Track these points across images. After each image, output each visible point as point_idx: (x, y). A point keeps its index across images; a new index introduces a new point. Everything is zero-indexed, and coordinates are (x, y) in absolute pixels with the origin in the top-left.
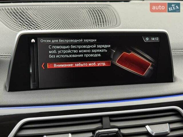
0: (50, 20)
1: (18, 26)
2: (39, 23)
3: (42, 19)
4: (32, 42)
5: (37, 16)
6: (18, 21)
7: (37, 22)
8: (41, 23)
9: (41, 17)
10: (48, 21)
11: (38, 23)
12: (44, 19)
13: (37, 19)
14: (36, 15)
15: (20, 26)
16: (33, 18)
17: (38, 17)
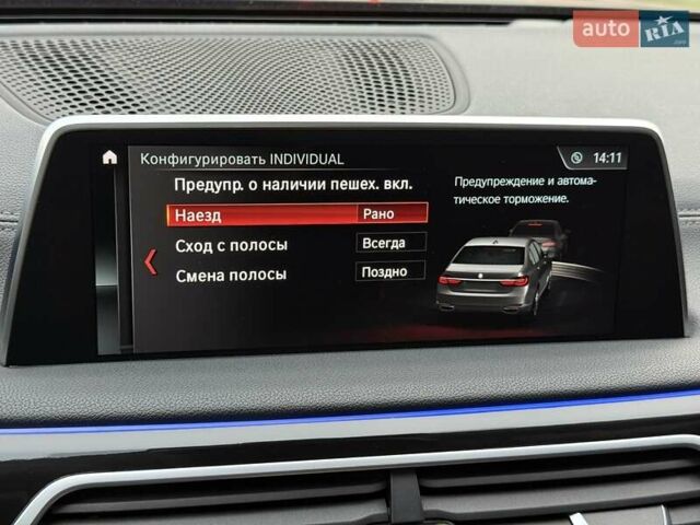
0: (189, 85)
1: (59, 107)
2: (145, 99)
3: (156, 81)
4: (106, 161)
5: (136, 70)
6: (58, 88)
7: (134, 92)
8: (152, 96)
9: (151, 77)
10: (179, 91)
11: (139, 97)
12: (166, 83)
13: (138, 81)
14: (132, 66)
15: (67, 105)
16: (120, 78)
17: (141, 74)
